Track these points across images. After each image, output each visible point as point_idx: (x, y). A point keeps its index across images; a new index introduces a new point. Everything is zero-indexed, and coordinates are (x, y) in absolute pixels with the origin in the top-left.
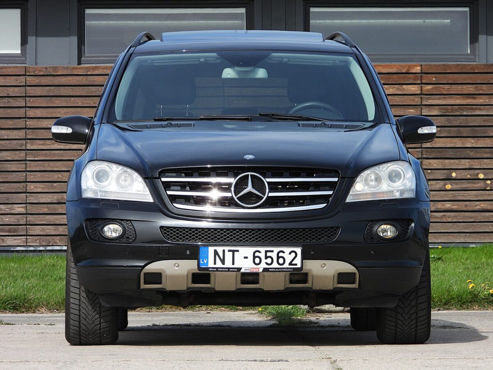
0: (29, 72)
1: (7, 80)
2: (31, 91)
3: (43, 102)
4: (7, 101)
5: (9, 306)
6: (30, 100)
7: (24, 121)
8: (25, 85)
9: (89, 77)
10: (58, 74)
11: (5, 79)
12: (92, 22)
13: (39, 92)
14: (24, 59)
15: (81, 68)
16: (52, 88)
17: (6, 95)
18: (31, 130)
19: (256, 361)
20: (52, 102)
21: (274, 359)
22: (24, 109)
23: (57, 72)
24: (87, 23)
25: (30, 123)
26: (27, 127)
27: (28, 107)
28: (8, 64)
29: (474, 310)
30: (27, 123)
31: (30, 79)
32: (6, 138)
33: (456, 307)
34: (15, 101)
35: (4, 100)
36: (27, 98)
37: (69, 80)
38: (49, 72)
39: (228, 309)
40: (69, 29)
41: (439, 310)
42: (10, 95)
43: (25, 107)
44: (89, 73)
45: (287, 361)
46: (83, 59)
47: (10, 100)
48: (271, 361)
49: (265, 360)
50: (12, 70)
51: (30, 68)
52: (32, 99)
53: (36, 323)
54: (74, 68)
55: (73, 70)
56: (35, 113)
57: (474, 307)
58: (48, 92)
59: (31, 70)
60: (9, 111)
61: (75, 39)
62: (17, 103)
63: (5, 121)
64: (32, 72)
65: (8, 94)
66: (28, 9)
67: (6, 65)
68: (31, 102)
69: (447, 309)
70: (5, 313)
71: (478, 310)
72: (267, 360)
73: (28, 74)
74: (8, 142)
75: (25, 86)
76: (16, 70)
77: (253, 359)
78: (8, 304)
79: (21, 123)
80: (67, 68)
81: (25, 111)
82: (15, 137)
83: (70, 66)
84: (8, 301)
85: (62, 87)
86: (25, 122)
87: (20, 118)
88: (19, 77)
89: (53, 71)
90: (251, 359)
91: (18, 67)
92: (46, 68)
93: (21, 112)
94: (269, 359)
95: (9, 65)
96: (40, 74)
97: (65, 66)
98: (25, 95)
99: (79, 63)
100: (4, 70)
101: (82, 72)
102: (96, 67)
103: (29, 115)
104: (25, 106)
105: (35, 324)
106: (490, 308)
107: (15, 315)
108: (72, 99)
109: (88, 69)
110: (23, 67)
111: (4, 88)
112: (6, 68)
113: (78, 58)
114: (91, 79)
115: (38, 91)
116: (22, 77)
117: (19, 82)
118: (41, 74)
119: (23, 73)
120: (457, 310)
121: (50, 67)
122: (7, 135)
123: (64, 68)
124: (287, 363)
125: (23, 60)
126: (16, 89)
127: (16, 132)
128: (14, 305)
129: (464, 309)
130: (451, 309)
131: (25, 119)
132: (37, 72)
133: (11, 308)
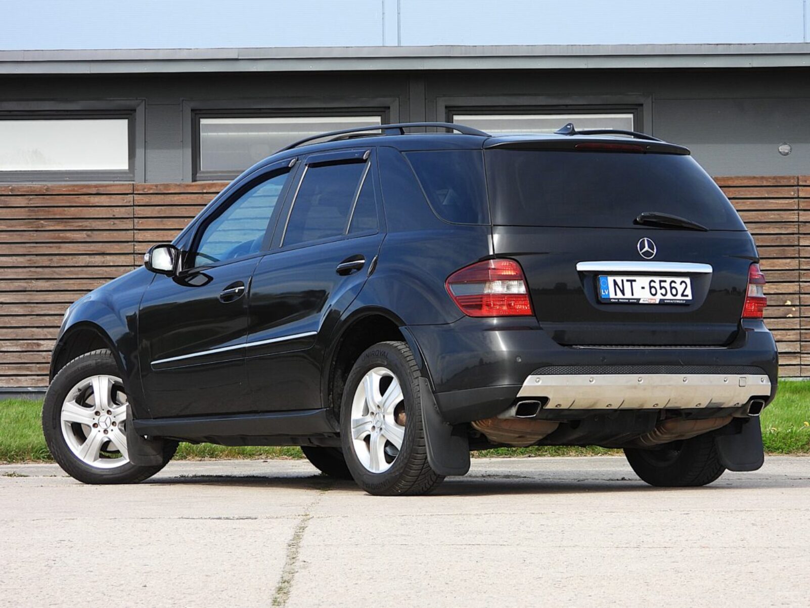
0: (138, 190)
1: (112, 200)
2: (140, 211)
3: (151, 224)
4: (112, 223)
5: (43, 455)
6: (138, 222)
7: (131, 245)
8: (132, 204)
9: (205, 195)
10: (170, 192)
11: (110, 198)
12: (209, 134)
13: (149, 213)
14: (131, 175)
15: (196, 185)
16: (163, 208)
17: (112, 217)
18: (140, 256)
19: (220, 518)
20: (164, 224)
21: (242, 516)
22: (132, 232)
23: (170, 190)
24: (203, 134)
25: (139, 247)
26: (135, 252)
27: (137, 230)
28: (114, 181)
29: (570, 456)
30: (135, 247)
31: (139, 198)
32: (111, 264)
33: (550, 453)
34: (121, 223)
35: (109, 222)
36: (135, 220)
37: (182, 199)
38: (160, 190)
39: (290, 457)
40: (182, 141)
41: (529, 456)
42: (116, 216)
43: (134, 229)
44: (205, 191)
45: (256, 519)
46: (198, 175)
47: (116, 221)
48: (237, 519)
49: (232, 518)
50: (118, 188)
51: (138, 186)
52: (141, 221)
53: (53, 475)
54: (188, 186)
55: (187, 188)
56: (144, 236)
57: (571, 454)
58: (159, 212)
59: (139, 188)
60: (115, 233)
61: (188, 152)
62: (125, 225)
63: (111, 245)
64: (140, 190)
65: (114, 215)
66: (136, 119)
67: (112, 183)
68: (140, 224)
69: (539, 455)
70: (38, 463)
71: (575, 456)
72: (233, 517)
73: (135, 192)
74: (114, 268)
75: (134, 206)
76: (122, 188)
77: (218, 517)
78: (42, 453)
79: (128, 248)
80: (179, 185)
81: (133, 234)
82: (122, 263)
83: (183, 183)
84: (41, 449)
85: (174, 207)
86: (133, 246)
87: (128, 242)
88: (126, 196)
89: (165, 189)
90: (216, 517)
91: (123, 185)
92: (156, 186)
93: (128, 236)
94: (236, 516)
95: (116, 183)
96: (149, 192)
97: (178, 183)
98: (132, 216)
99: (194, 180)
100: (108, 188)
101: (198, 190)
102: (213, 184)
103: (138, 238)
104: (132, 228)
105: (51, 476)
106: (589, 454)
107: (48, 465)
108: (186, 221)
109: (203, 186)
110: (130, 184)
111: (109, 208)
112: (111, 185)
113: (192, 174)
114: (207, 198)
115: (148, 211)
116: (129, 196)
117: (126, 202)
118: (151, 192)
119: (131, 191)
120: (551, 456)
121: (161, 185)
122: (113, 262)
123: (176, 185)
124: (257, 520)
125: (131, 177)
126: (123, 209)
127: (123, 257)
128: (48, 454)
129: (559, 455)
130: (544, 455)
131: (133, 243)
132: (146, 190)
133: (46, 457)
